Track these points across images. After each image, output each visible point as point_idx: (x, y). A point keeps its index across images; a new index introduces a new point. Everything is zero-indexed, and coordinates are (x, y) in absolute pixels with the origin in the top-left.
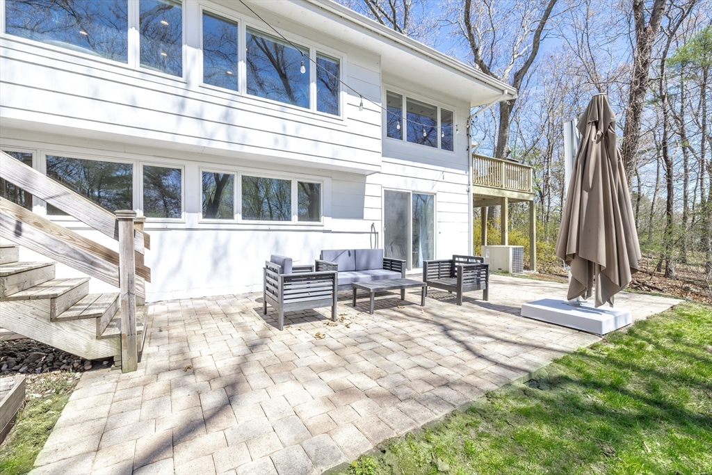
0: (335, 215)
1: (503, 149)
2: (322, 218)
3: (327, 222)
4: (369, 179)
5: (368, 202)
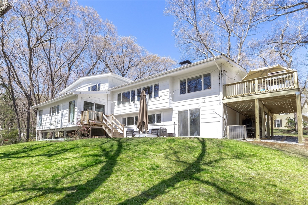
2: (161, 122)
4: (173, 109)
5: (173, 116)
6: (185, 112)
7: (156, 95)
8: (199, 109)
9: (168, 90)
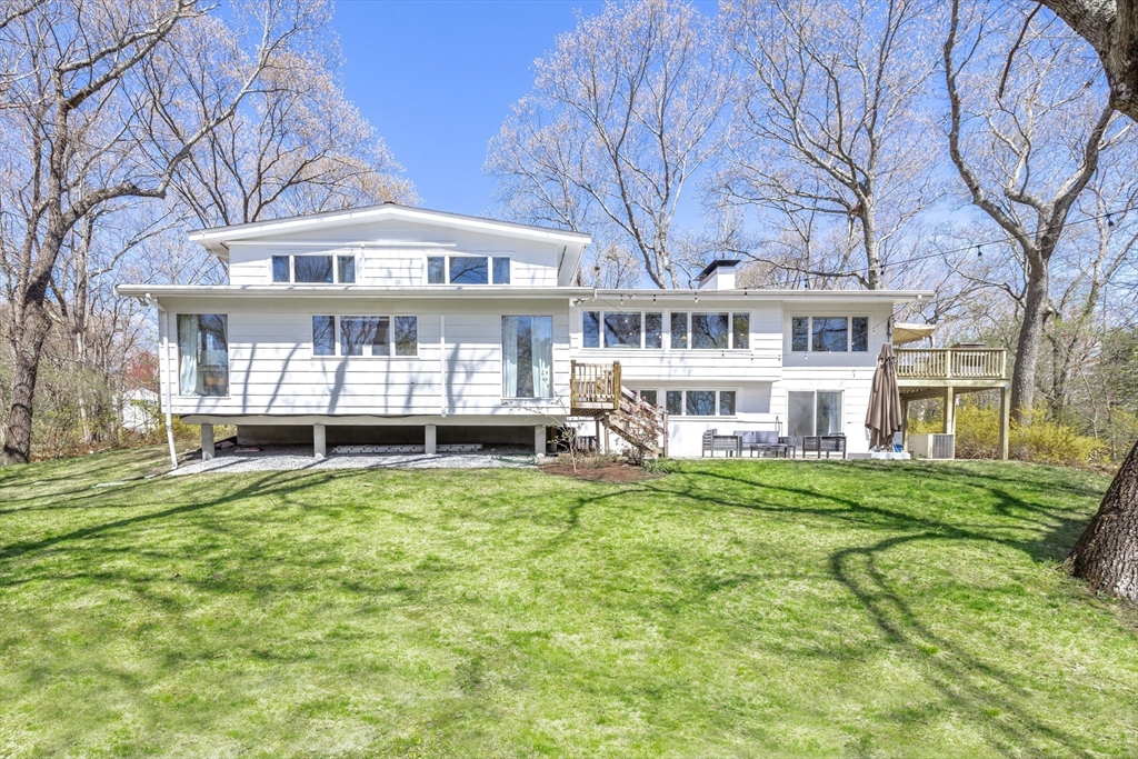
0: (745, 411)
1: (1035, 310)
2: (737, 413)
3: (739, 415)
4: (774, 385)
5: (773, 401)
6: (808, 395)
7: (741, 343)
8: (840, 392)
9: (780, 336)
